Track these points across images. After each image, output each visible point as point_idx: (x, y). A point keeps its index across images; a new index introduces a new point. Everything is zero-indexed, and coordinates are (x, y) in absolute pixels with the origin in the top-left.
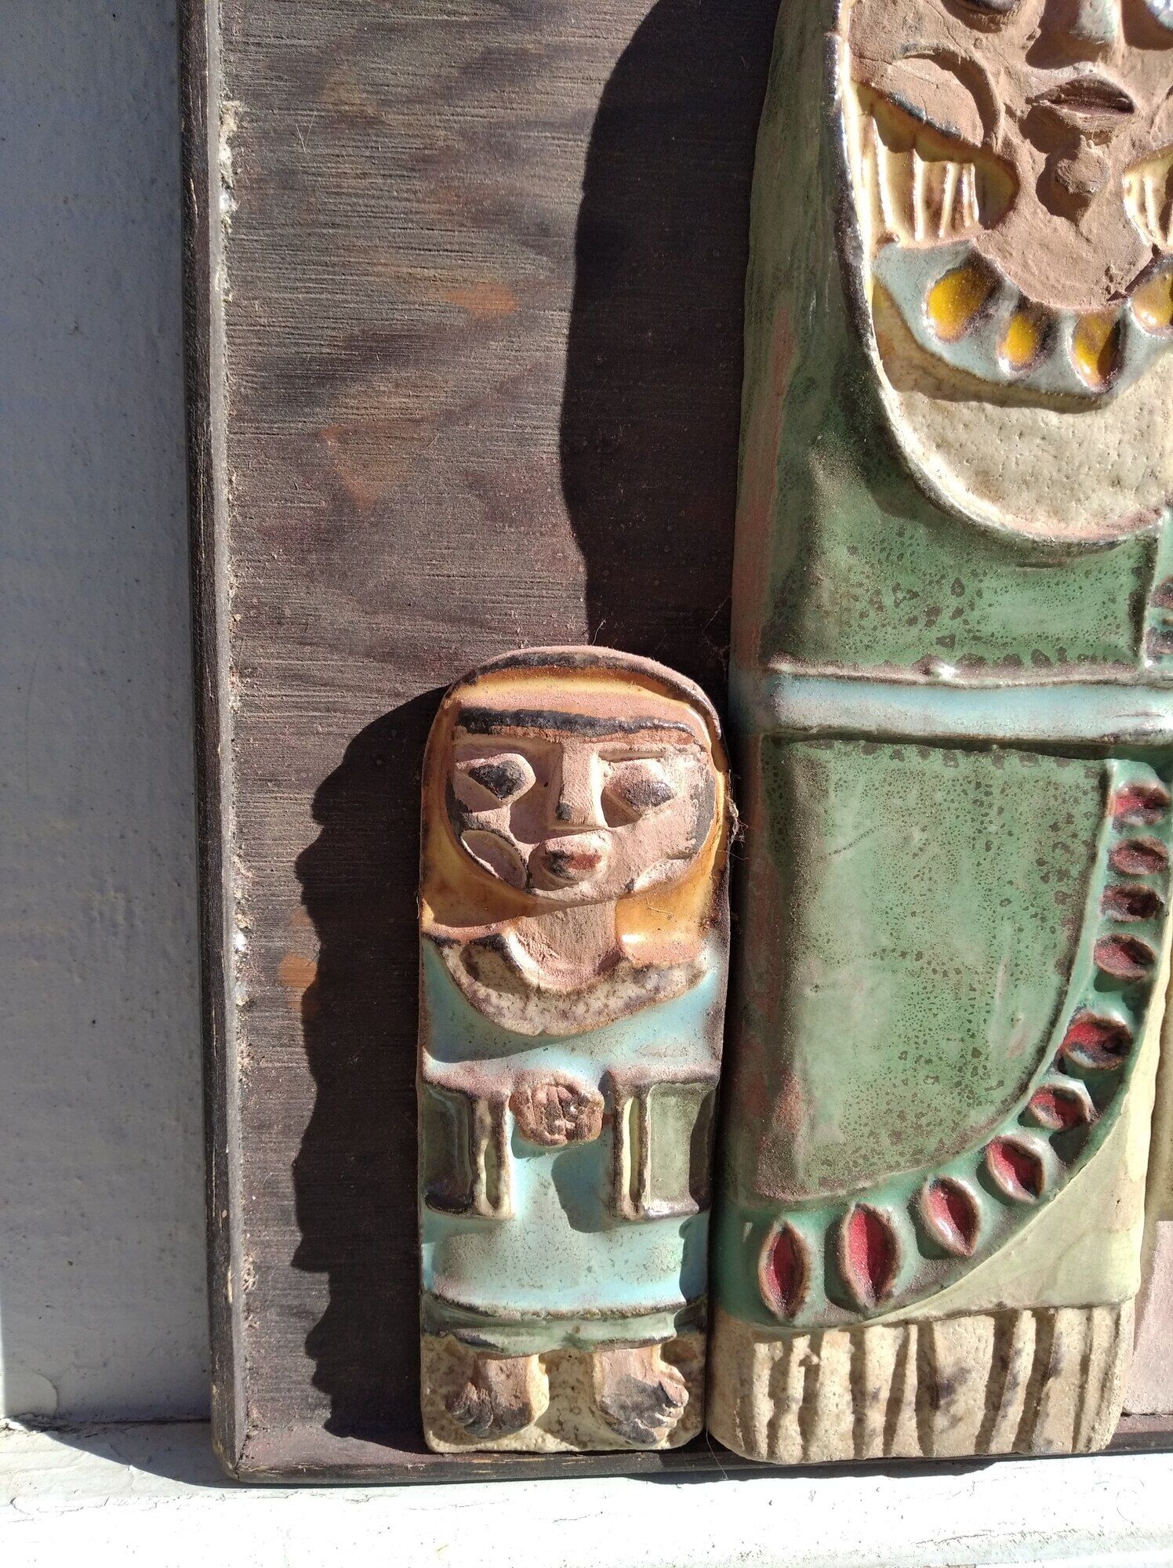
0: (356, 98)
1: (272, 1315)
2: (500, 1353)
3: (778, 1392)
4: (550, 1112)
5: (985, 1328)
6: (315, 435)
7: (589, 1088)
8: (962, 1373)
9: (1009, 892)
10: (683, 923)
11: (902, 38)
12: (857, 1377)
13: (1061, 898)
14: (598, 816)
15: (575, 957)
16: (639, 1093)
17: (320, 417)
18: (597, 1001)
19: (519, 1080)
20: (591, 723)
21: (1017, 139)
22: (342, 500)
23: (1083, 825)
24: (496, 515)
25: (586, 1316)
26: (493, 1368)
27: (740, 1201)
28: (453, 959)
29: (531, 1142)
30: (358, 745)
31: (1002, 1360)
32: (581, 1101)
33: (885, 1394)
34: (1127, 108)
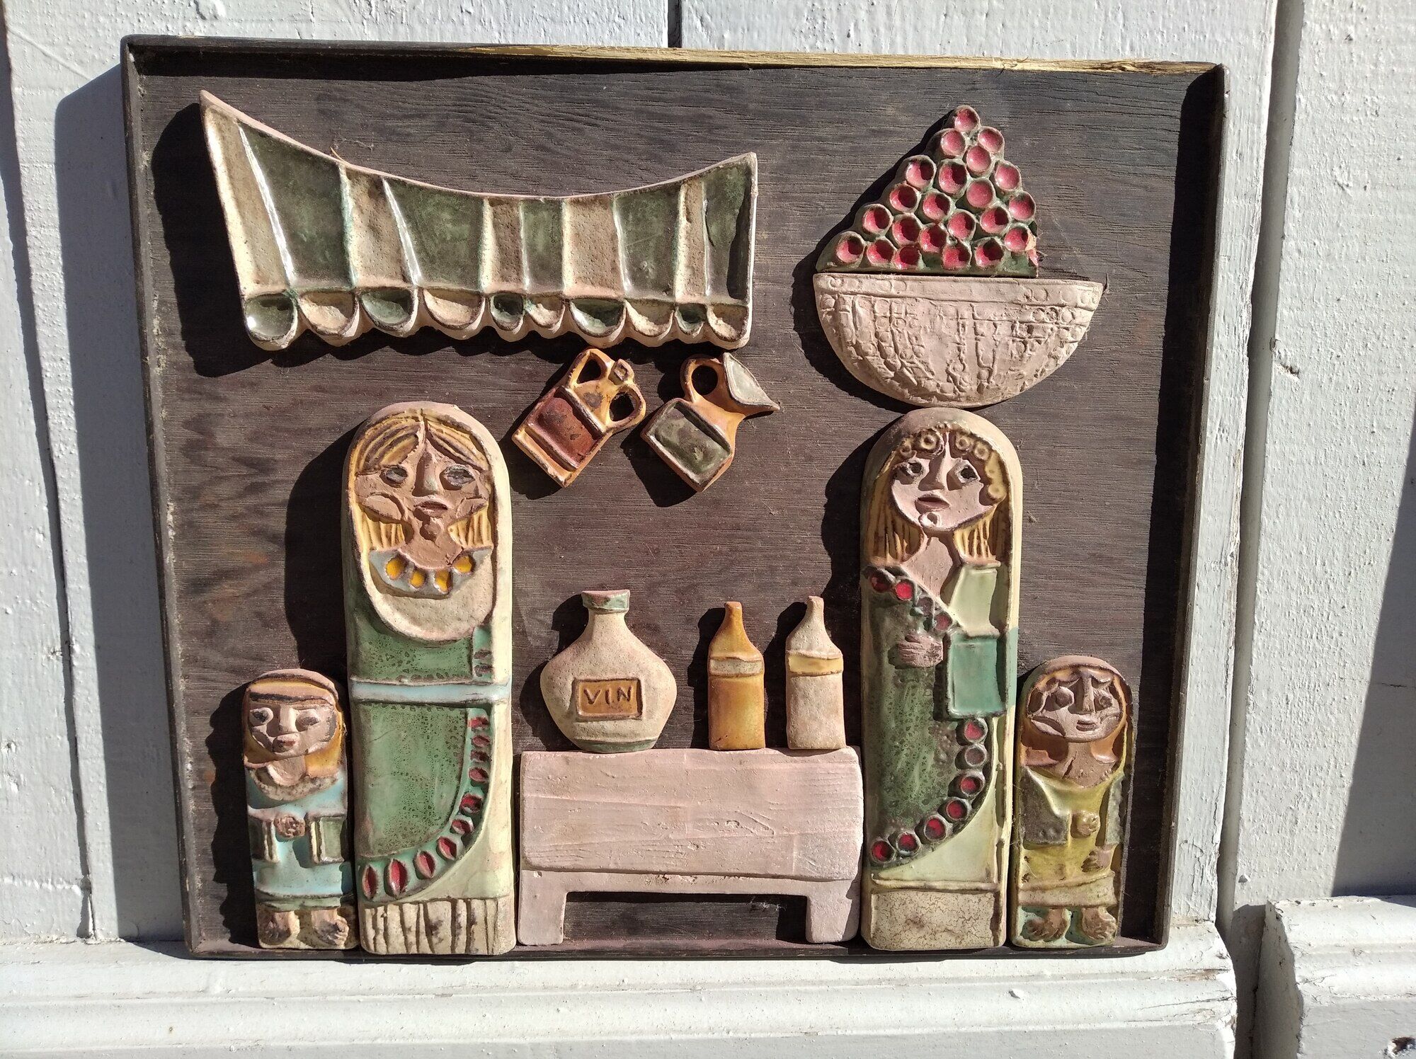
0: (211, 499)
1: (208, 897)
2: (279, 911)
3: (375, 927)
4: (287, 826)
5: (448, 905)
6: (205, 602)
7: (300, 818)
8: (440, 922)
9: (437, 752)
10: (331, 762)
11: (371, 490)
12: (402, 922)
13: (455, 754)
14: (293, 727)
15: (292, 774)
16: (317, 819)
17: (206, 596)
18: (300, 789)
19: (277, 815)
20: (289, 698)
21: (412, 517)
22: (215, 622)
23: (460, 731)
24: (266, 625)
25: (306, 897)
26: (277, 916)
27: (358, 859)
28: (253, 774)
29: (282, 837)
30: (224, 700)
31: (455, 917)
32: (297, 823)
33: (414, 929)
34: (445, 508)
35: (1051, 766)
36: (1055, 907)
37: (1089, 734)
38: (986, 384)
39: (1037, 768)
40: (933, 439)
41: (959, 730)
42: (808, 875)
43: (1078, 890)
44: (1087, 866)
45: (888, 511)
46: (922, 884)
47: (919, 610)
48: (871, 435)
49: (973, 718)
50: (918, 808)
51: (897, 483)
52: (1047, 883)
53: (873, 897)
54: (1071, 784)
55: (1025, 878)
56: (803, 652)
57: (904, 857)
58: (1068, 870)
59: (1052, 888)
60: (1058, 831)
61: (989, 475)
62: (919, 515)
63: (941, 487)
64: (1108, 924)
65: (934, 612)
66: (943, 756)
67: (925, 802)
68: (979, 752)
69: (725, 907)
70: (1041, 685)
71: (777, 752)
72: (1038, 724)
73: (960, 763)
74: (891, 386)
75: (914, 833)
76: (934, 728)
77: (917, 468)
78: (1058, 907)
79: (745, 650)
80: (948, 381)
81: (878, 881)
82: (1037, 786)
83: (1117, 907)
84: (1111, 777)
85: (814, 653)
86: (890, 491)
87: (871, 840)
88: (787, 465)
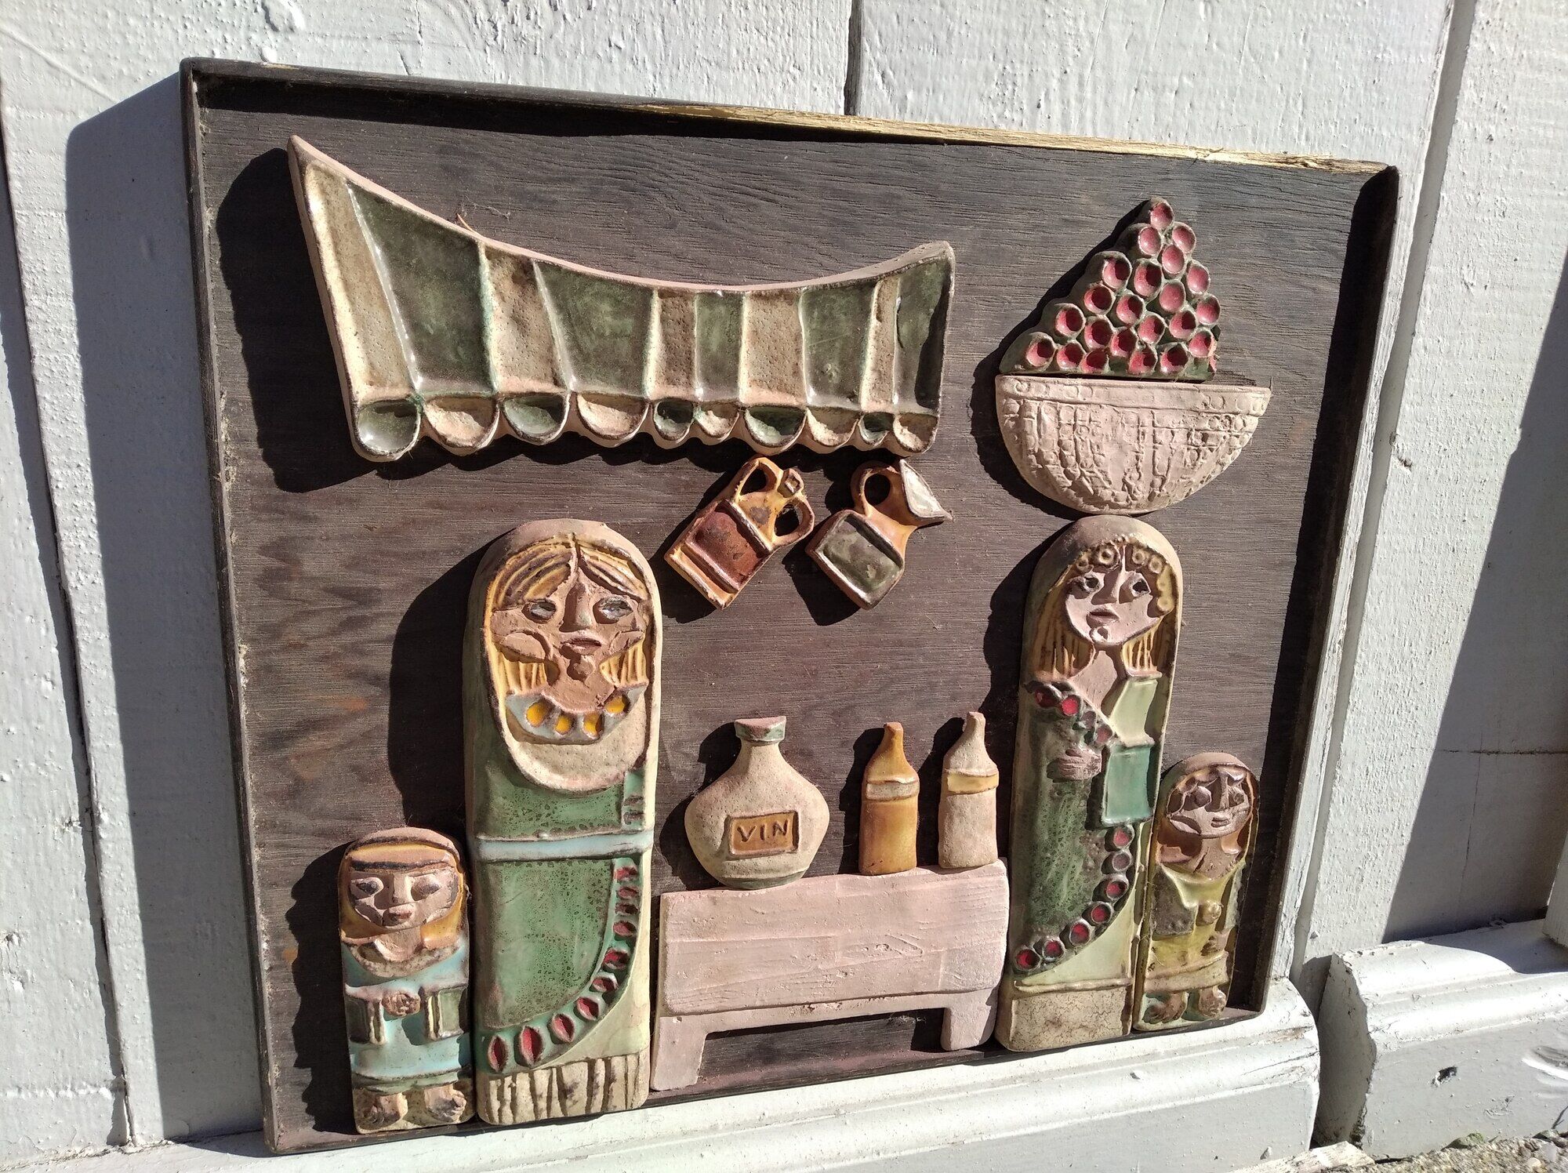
0: (295, 638)
1: (287, 1086)
2: (385, 1094)
3: (501, 1098)
4: (398, 1005)
5: (585, 1067)
6: (286, 758)
7: (414, 994)
8: (575, 1085)
9: (577, 909)
10: (449, 929)
11: (510, 628)
12: (533, 1090)
13: (599, 909)
14: (410, 898)
15: (405, 946)
16: (434, 994)
17: (287, 752)
18: (414, 963)
19: (385, 993)
20: (405, 866)
21: (558, 656)
22: (299, 781)
23: (605, 884)
24: (364, 779)
25: (420, 1077)
26: (383, 1100)
27: (480, 1029)
28: (354, 951)
29: (391, 1015)
30: (310, 869)
31: (592, 1077)
32: (411, 1000)
33: (545, 1095)
34: (599, 645)
35: (1185, 861)
36: (1176, 992)
37: (1221, 830)
38: (1158, 492)
39: (1170, 865)
40: (1109, 552)
41: (1109, 837)
42: (953, 988)
43: (1197, 974)
44: (1206, 950)
46: (1063, 986)
47: (1082, 724)
48: (1038, 542)
49: (1123, 825)
50: (1064, 916)
52: (1171, 970)
53: (1014, 1003)
54: (1199, 877)
55: (1151, 967)
56: (963, 770)
57: (1048, 963)
58: (1189, 957)
59: (1176, 974)
60: (1185, 922)
61: (1160, 587)
62: (1089, 629)
63: (1113, 601)
64: (1220, 1001)
65: (1097, 726)
66: (1091, 863)
67: (1071, 909)
68: (1125, 856)
70: (1181, 786)
71: (929, 872)
72: (1176, 823)
73: (1107, 868)
74: (1067, 493)
75: (1058, 939)
76: (1085, 837)
77: (1093, 582)
78: (1179, 992)
79: (903, 772)
80: (1123, 490)
81: (1021, 988)
82: (1168, 881)
83: (1228, 984)
84: (1235, 866)
85: (974, 771)
86: (1064, 605)
87: (1016, 948)
88: (954, 576)
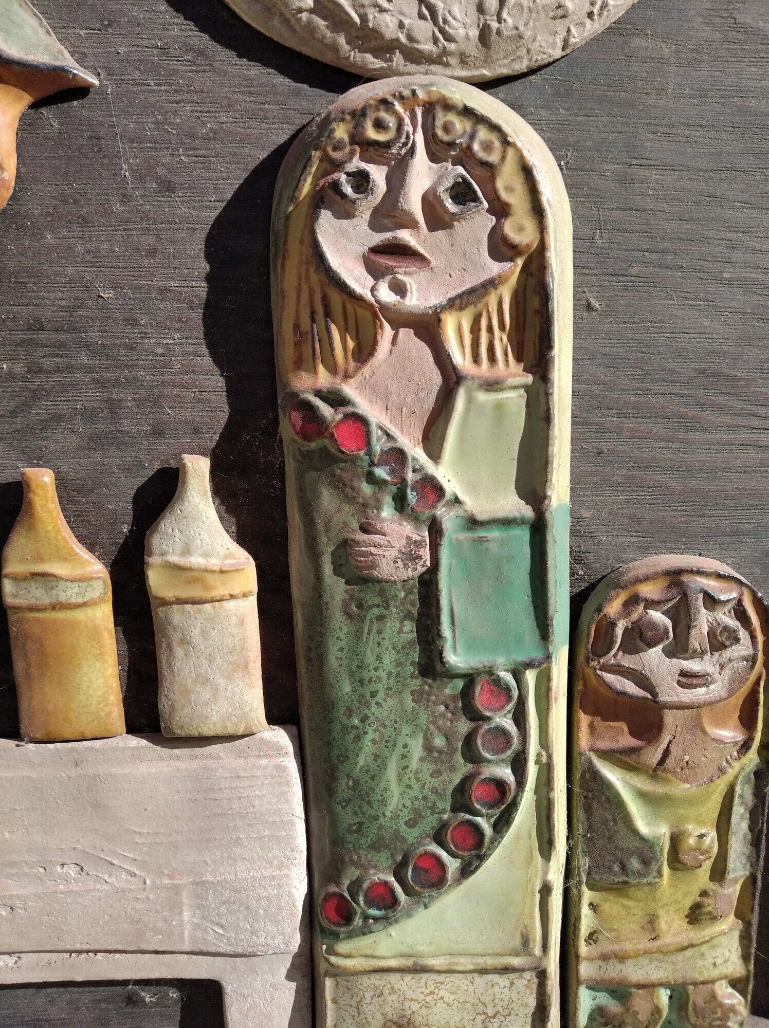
35: (633, 750)
36: (640, 986)
37: (699, 694)
38: (494, 25)
39: (606, 755)
40: (391, 122)
41: (466, 694)
42: (213, 949)
43: (680, 956)
44: (695, 915)
45: (315, 278)
46: (409, 962)
47: (381, 472)
48: (283, 138)
49: (490, 672)
50: (397, 835)
51: (326, 219)
52: (628, 946)
53: (329, 983)
54: (666, 781)
55: (592, 937)
56: (174, 559)
57: (376, 919)
58: (663, 925)
59: (637, 955)
60: (646, 862)
61: (504, 195)
62: (370, 281)
63: (412, 224)
64: (732, 1009)
65: (410, 476)
66: (439, 742)
67: (411, 824)
68: (502, 732)
69: (87, 996)
70: (613, 608)
71: (144, 742)
72: (609, 677)
73: (471, 754)
74: (310, 28)
75: (392, 879)
76: (421, 692)
77: (362, 181)
78: (650, 987)
79: (68, 557)
80: (421, 16)
81: (333, 959)
82: (606, 785)
83: (747, 979)
84: (737, 765)
85: (196, 560)
86: (313, 233)
87: (321, 887)
88: (125, 198)
